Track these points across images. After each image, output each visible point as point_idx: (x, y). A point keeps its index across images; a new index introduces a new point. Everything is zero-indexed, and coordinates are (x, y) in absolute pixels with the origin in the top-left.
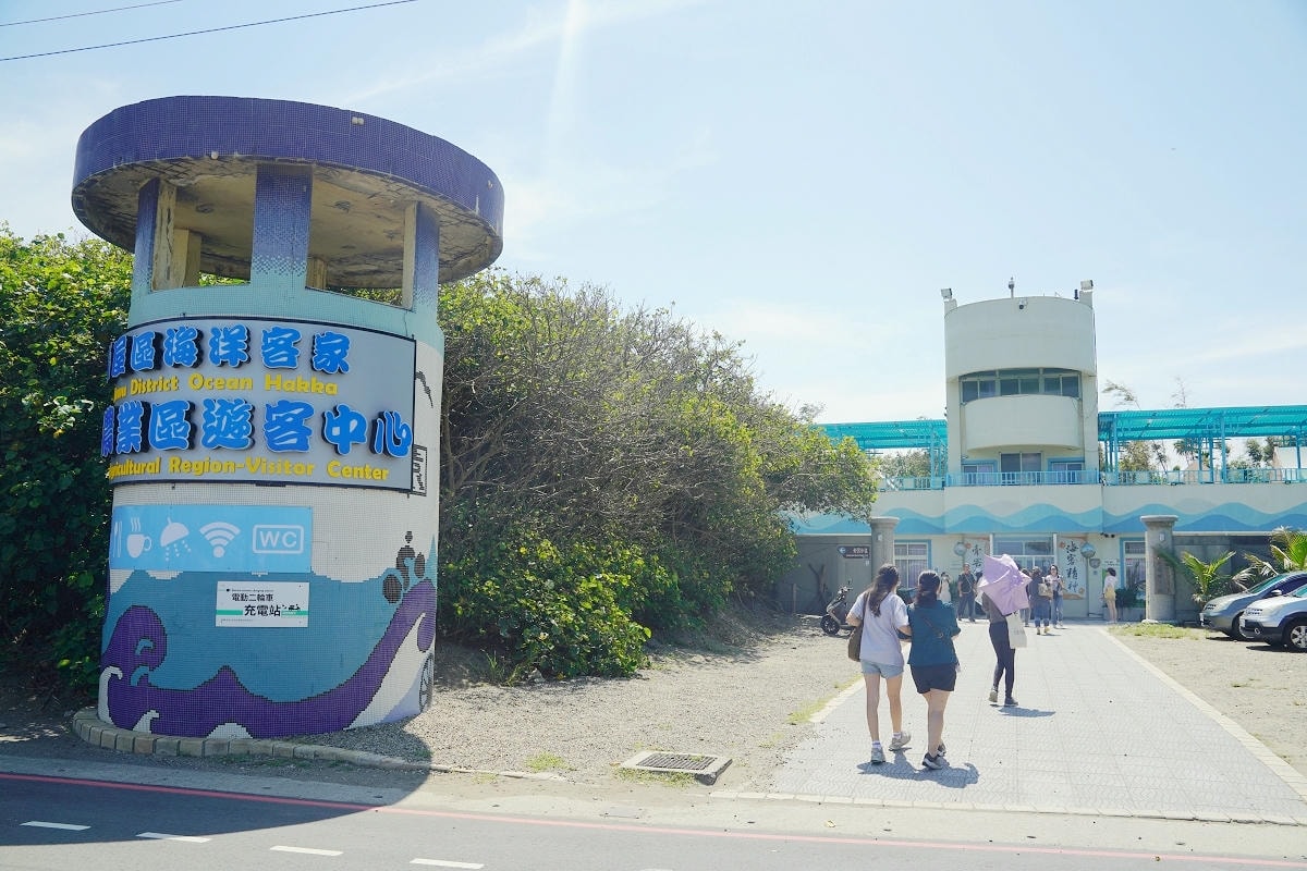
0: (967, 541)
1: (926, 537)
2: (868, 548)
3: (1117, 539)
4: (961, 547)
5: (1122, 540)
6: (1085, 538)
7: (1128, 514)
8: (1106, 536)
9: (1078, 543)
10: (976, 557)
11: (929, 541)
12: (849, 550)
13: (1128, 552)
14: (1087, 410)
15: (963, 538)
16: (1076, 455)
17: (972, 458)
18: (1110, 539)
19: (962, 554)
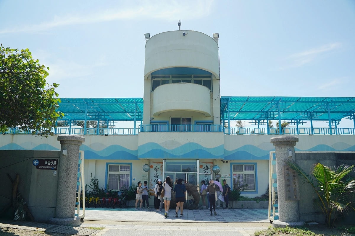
0: (152, 164)
1: (130, 161)
2: (57, 161)
3: (229, 163)
4: (147, 167)
5: (231, 164)
6: (213, 163)
7: (236, 150)
8: (224, 162)
9: (209, 166)
10: (155, 173)
11: (131, 164)
12: (41, 162)
13: (234, 170)
14: (215, 96)
15: (149, 163)
16: (209, 119)
17: (157, 119)
18: (225, 164)
19: (148, 171)
